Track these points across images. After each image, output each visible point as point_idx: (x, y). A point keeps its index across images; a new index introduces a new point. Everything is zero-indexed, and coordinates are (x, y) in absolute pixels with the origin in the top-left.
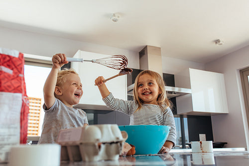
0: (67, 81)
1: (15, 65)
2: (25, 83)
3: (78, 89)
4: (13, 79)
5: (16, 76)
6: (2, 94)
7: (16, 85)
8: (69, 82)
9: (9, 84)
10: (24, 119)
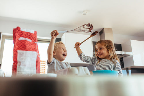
0: (59, 47)
1: (32, 37)
2: (38, 47)
3: (64, 52)
4: (32, 45)
5: (33, 43)
6: (27, 52)
7: (34, 48)
8: (60, 48)
9: (30, 47)
10: (38, 65)
